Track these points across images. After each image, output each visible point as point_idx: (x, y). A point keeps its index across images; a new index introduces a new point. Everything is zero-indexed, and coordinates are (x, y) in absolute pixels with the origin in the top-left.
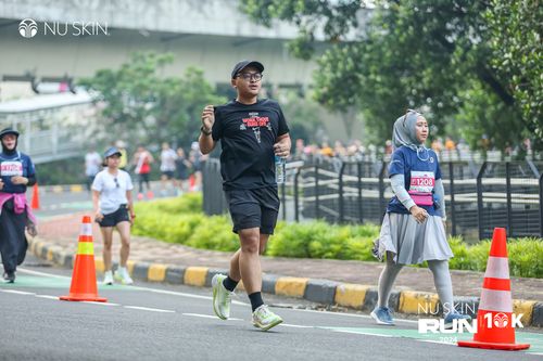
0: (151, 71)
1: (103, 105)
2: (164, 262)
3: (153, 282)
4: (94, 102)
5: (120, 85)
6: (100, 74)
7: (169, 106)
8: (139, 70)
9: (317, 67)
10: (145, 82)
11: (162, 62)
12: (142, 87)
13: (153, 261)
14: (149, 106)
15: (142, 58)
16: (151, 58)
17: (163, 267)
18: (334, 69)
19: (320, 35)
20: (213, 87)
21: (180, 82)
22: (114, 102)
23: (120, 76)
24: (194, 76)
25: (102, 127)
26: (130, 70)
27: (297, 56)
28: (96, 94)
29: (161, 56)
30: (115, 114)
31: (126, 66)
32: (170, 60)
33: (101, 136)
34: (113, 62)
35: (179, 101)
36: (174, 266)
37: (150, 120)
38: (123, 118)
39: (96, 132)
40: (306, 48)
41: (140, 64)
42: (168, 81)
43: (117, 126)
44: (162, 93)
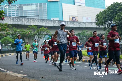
0: (85, 33)
2: (85, 59)
3: (83, 62)
5: (81, 35)
6: (78, 33)
8: (83, 33)
9: (106, 32)
10: (84, 34)
11: (86, 31)
12: (84, 35)
14: (85, 37)
15: (84, 31)
17: (84, 60)
18: (108, 32)
19: (106, 27)
21: (89, 34)
27: (103, 30)
31: (82, 32)
34: (80, 32)
36: (86, 59)
37: (85, 39)
40: (105, 29)
42: (87, 34)
43: (81, 40)
44: (87, 35)
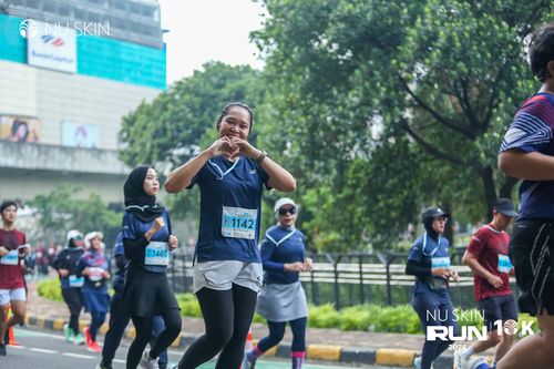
0: (69, 196)
1: (39, 216)
4: (34, 215)
5: (50, 204)
6: (38, 198)
7: (79, 217)
8: (61, 195)
10: (65, 202)
11: (75, 190)
12: (62, 205)
13: (57, 317)
15: (63, 188)
16: (68, 187)
20: (107, 205)
21: (85, 202)
22: (46, 214)
23: (50, 198)
24: (94, 199)
25: (41, 229)
26: (57, 195)
28: (35, 210)
29: (74, 186)
30: (47, 221)
31: (54, 193)
32: (80, 189)
33: (40, 235)
34: (46, 190)
35: (85, 214)
38: (51, 225)
39: (37, 233)
41: (62, 191)
42: (78, 202)
43: (48, 229)
44: (76, 208)
